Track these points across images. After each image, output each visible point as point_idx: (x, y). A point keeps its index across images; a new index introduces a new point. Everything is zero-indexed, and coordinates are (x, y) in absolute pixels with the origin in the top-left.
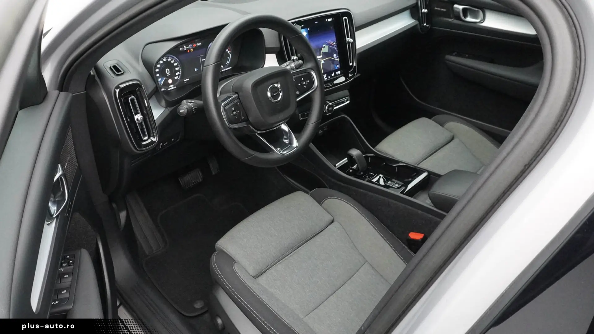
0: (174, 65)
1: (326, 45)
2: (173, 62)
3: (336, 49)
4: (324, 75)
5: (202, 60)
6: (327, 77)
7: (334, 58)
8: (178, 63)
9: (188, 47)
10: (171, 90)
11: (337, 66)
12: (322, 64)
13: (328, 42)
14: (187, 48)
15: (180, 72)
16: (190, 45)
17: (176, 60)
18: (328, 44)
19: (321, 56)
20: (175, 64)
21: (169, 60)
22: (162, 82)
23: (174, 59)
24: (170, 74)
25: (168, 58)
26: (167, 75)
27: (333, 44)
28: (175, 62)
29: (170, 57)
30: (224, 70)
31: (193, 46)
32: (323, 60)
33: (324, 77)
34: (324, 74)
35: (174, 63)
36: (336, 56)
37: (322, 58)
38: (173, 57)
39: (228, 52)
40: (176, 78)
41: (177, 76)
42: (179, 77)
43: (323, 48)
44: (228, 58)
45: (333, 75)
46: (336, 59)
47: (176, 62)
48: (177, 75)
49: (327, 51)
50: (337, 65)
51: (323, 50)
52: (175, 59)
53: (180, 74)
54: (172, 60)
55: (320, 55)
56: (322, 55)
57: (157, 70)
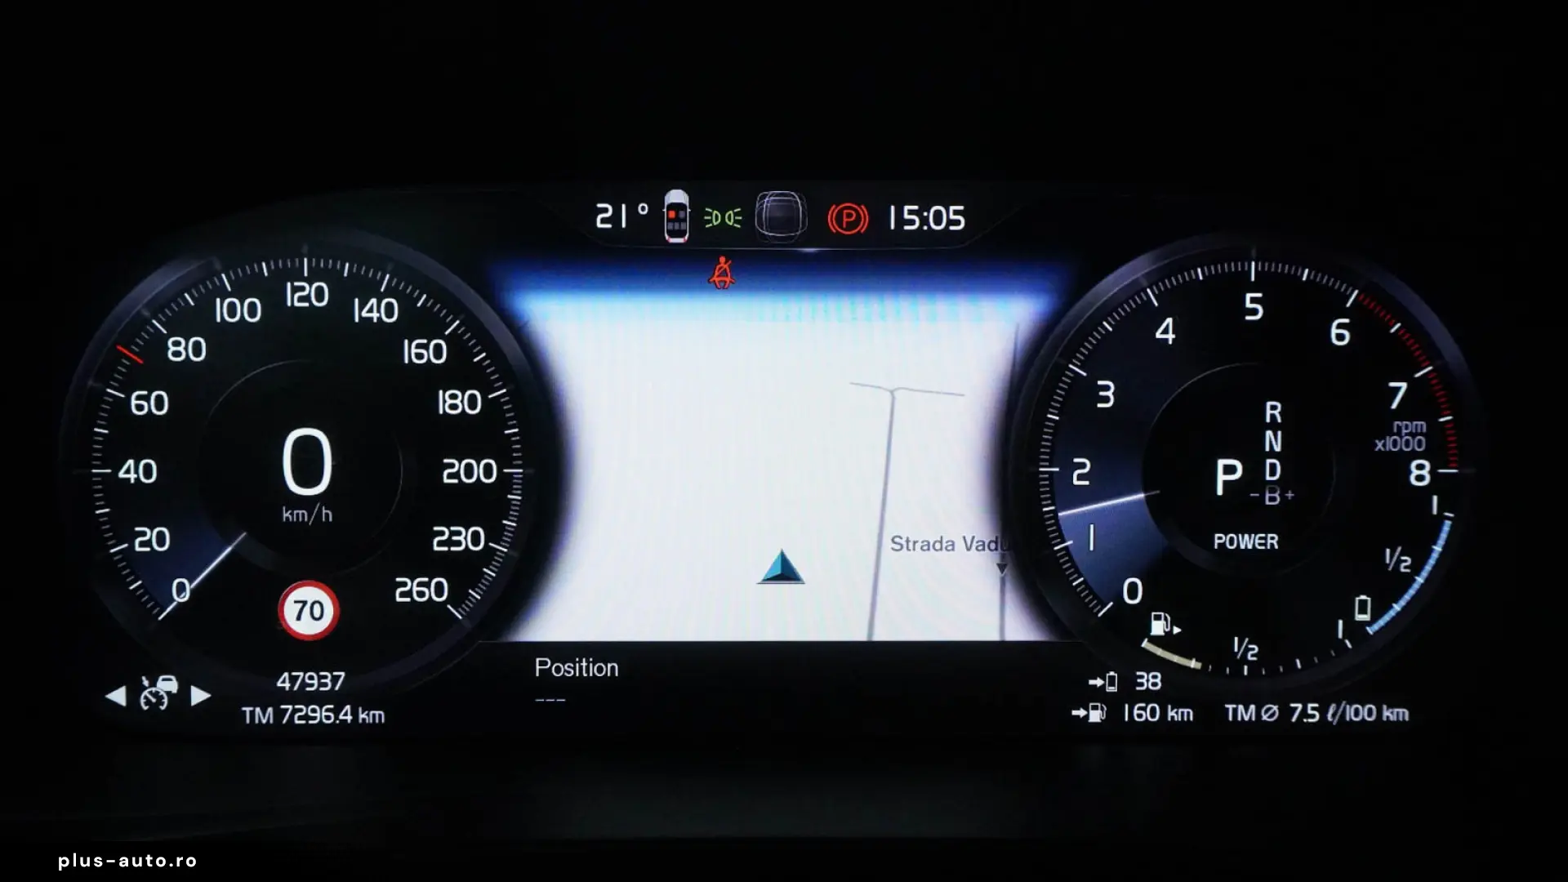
9: (732, 218)
10: (284, 735)
14: (714, 218)
15: (494, 534)
16: (769, 202)
22: (182, 591)
25: (369, 290)
30: (1271, 712)
31: (817, 213)
38: (438, 293)
39: (1420, 473)
40: (413, 589)
41: (429, 564)
42: (457, 597)
44: (1397, 559)
54: (417, 324)
57: (146, 404)
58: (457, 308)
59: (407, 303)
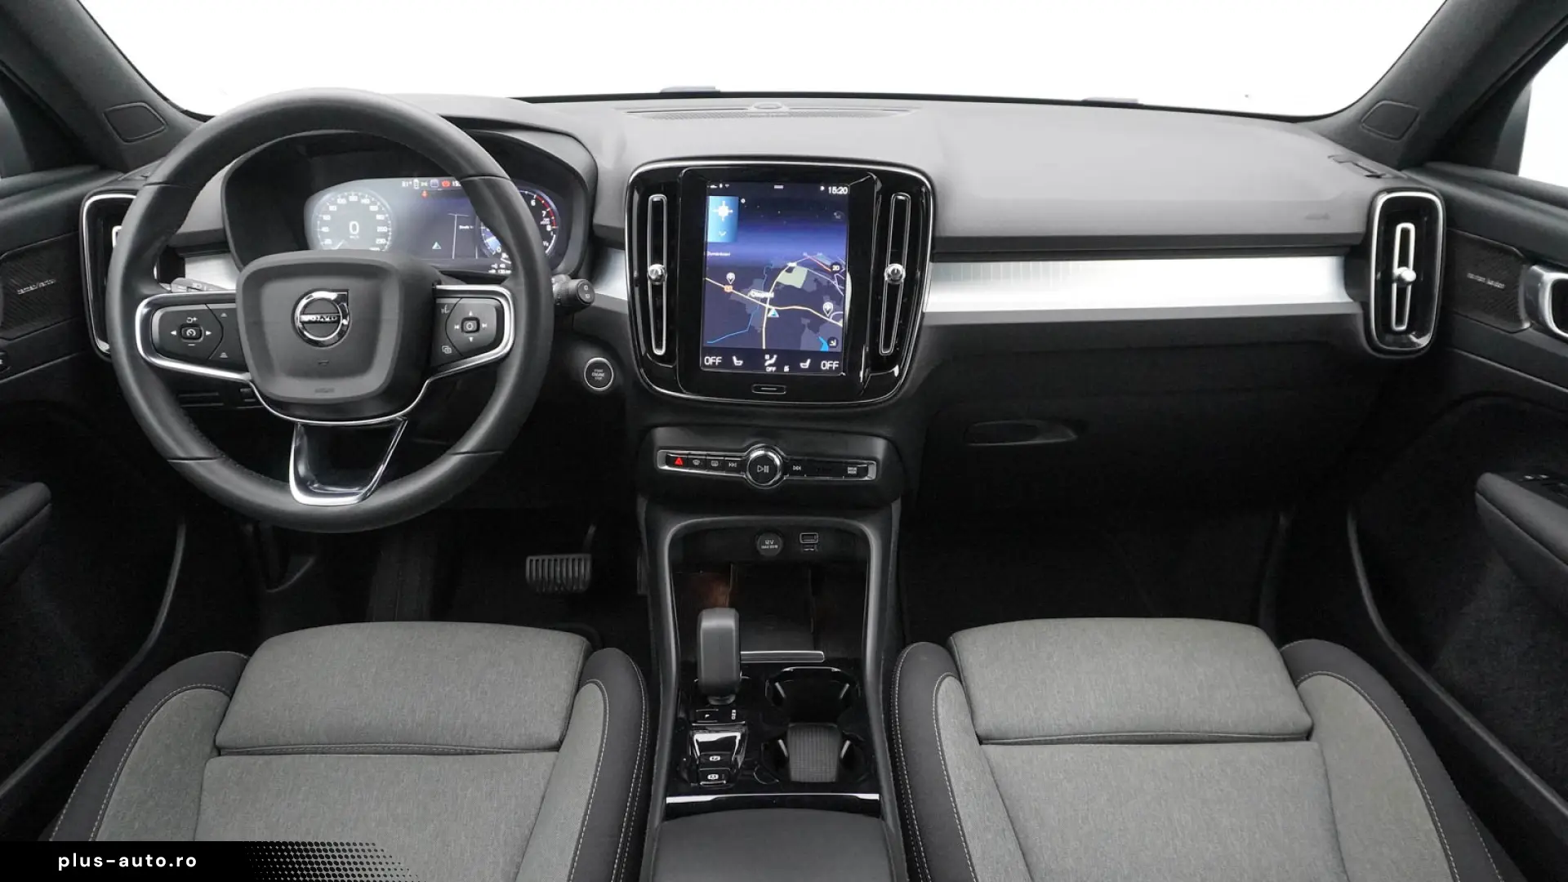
0: (375, 217)
1: (798, 264)
2: (373, 208)
3: (837, 286)
4: (767, 357)
5: (461, 227)
6: (779, 365)
7: (824, 315)
8: (387, 215)
11: (829, 342)
12: (768, 319)
13: (809, 257)
15: (387, 240)
17: (385, 206)
18: (804, 264)
19: (770, 295)
20: (379, 217)
21: (366, 201)
23: (379, 204)
24: (358, 237)
25: (363, 197)
26: (351, 237)
27: (831, 268)
28: (380, 212)
29: (369, 194)
32: (773, 309)
33: (767, 363)
34: (771, 352)
35: (375, 213)
36: (835, 310)
37: (771, 300)
38: (376, 198)
39: (549, 228)
43: (783, 272)
45: (806, 365)
46: (830, 320)
47: (383, 213)
48: (377, 242)
49: (799, 285)
50: (833, 339)
51: (783, 278)
52: (382, 204)
53: (386, 244)
54: (374, 203)
55: (767, 289)
56: (774, 291)
58: (379, 200)
59: (371, 200)
